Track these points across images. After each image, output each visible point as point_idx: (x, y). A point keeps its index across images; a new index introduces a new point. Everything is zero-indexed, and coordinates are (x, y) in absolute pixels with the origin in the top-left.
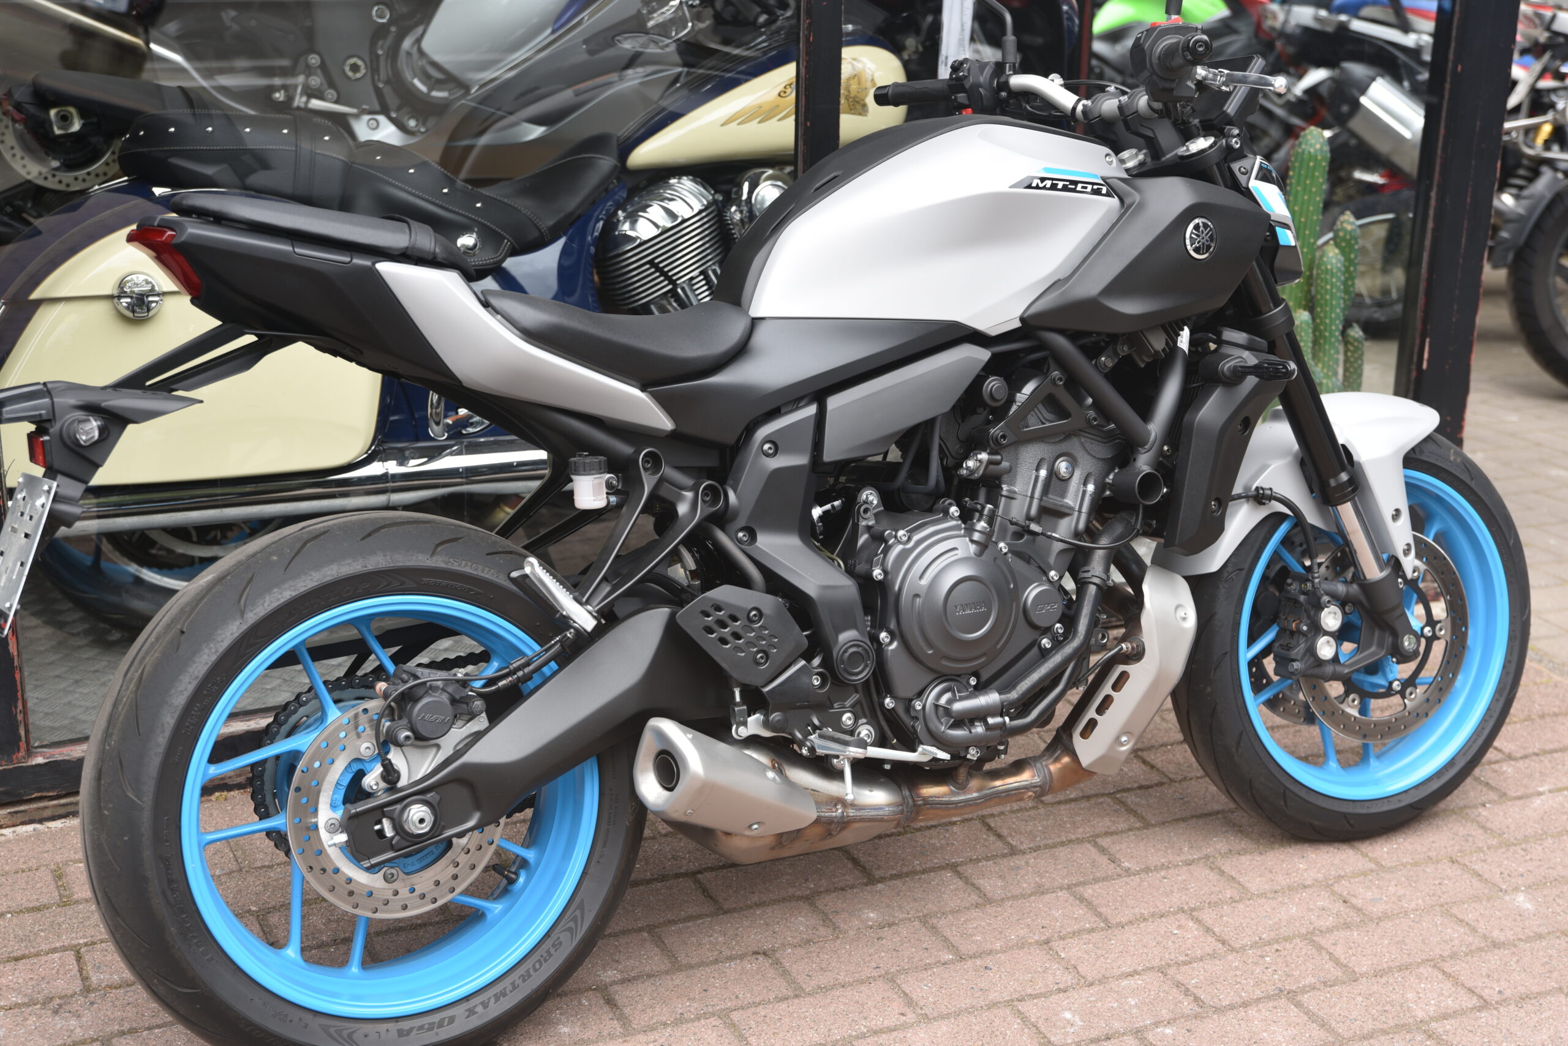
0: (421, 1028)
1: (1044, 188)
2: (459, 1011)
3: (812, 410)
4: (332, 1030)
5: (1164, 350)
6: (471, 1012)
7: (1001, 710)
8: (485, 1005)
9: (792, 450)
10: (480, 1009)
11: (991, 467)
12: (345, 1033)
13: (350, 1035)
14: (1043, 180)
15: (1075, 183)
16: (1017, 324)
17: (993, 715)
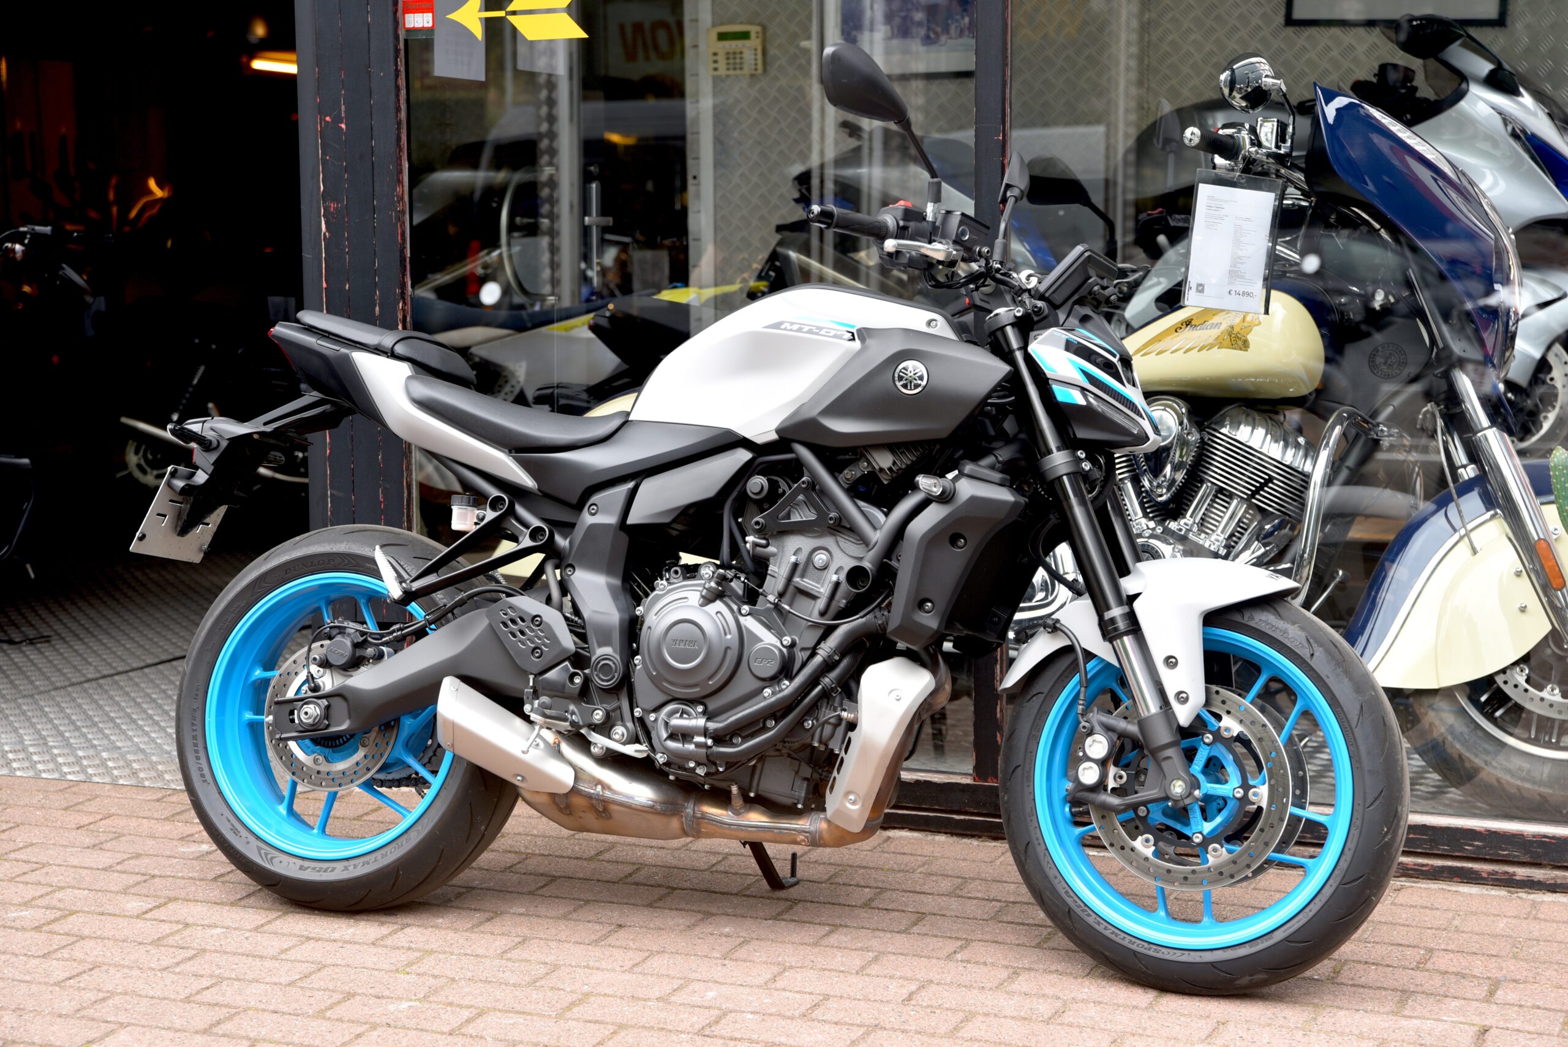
0: (314, 869)
1: (791, 330)
2: (339, 866)
3: (631, 485)
4: (263, 852)
5: (890, 469)
6: (346, 868)
7: (705, 733)
8: (355, 867)
9: (607, 512)
10: (351, 868)
11: (758, 549)
12: (269, 856)
13: (272, 858)
14: (792, 324)
15: (820, 328)
16: (774, 436)
17: (699, 735)
